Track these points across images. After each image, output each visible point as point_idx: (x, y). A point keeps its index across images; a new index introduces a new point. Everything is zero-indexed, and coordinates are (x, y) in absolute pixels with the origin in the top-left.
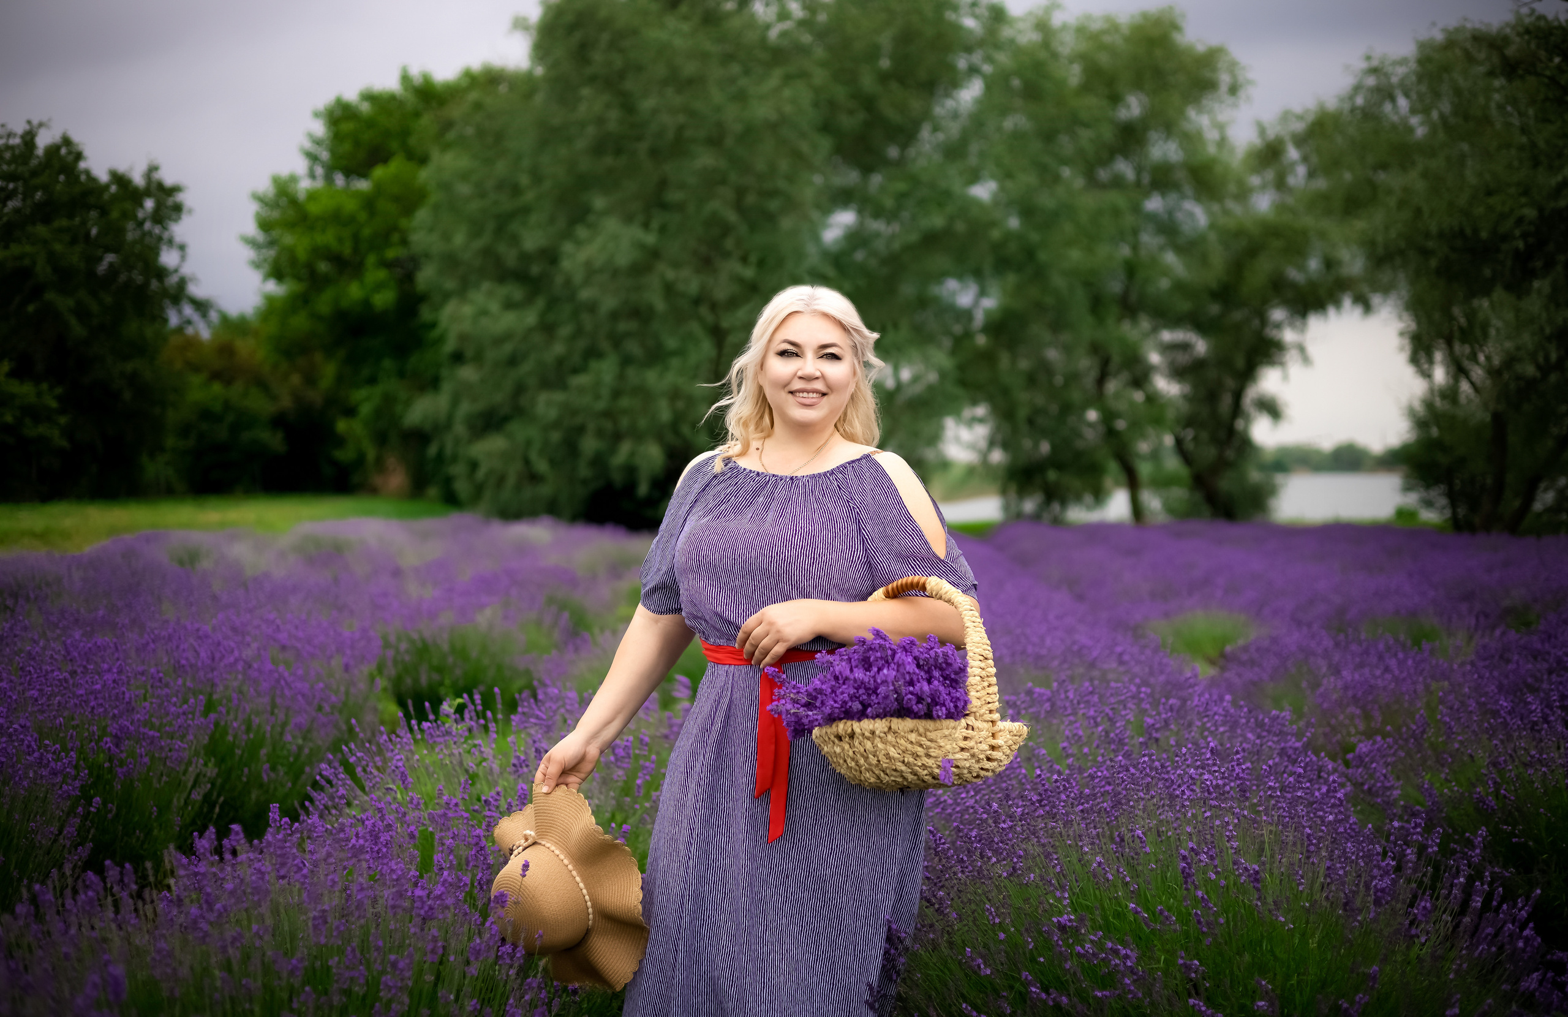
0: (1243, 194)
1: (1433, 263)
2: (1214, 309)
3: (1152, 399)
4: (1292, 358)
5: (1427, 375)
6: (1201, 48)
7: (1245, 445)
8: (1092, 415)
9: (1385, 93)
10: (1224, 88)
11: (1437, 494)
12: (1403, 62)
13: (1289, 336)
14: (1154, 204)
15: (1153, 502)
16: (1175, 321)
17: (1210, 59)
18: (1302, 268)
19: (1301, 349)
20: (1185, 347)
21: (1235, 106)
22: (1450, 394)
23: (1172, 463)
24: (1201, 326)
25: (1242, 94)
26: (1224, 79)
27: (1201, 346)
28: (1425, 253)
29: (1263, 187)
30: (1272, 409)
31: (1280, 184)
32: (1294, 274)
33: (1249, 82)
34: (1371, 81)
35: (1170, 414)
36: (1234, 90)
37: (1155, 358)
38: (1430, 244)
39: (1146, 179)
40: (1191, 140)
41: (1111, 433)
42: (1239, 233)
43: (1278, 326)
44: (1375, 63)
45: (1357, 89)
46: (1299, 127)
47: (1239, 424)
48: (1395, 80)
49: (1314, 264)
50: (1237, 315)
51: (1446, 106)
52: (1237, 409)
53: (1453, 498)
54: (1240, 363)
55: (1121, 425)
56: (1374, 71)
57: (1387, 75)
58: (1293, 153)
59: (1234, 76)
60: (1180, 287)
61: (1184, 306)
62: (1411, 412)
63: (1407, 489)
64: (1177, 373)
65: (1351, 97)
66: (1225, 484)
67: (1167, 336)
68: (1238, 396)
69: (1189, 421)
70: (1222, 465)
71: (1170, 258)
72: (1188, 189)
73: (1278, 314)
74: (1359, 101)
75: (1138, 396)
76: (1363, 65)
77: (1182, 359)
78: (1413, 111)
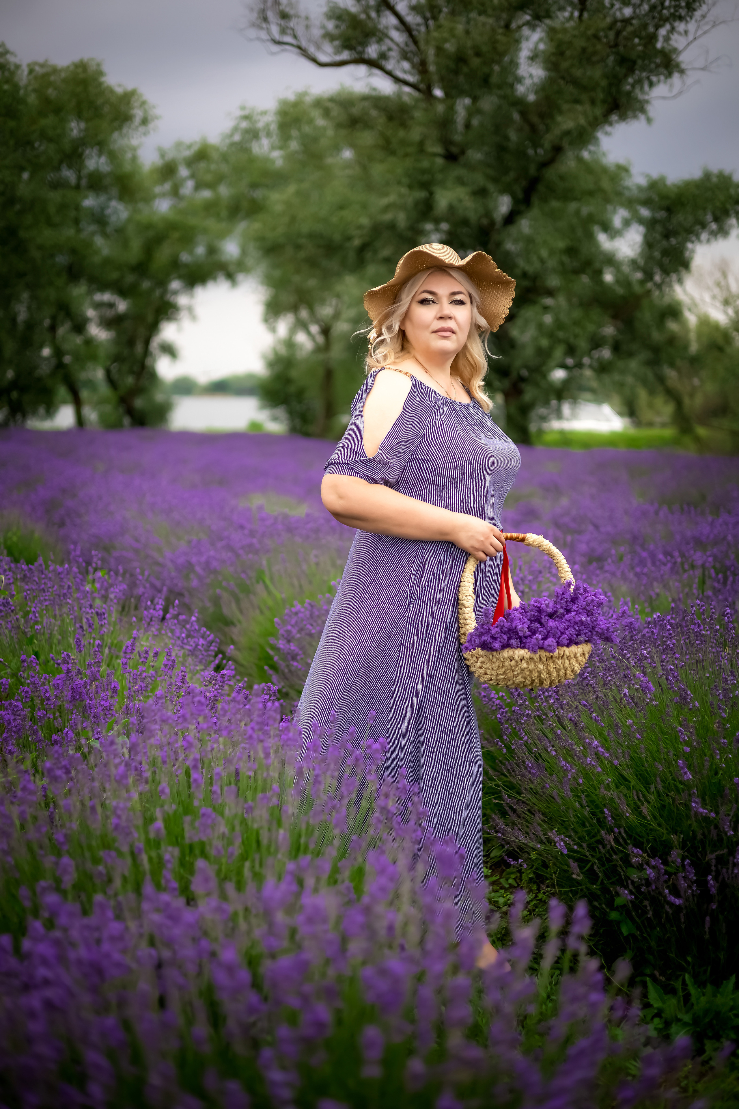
0: (149, 199)
1: (302, 254)
2: (130, 278)
3: (89, 342)
4: (183, 315)
5: (273, 330)
6: (119, 90)
7: (153, 376)
8: (46, 352)
9: (253, 134)
10: (137, 120)
11: (281, 412)
12: (264, 113)
13: (182, 300)
14: (89, 202)
15: (91, 415)
16: (104, 286)
17: (128, 97)
18: (191, 252)
19: (190, 309)
20: (111, 305)
21: (145, 134)
22: (290, 344)
23: (104, 389)
24: (122, 291)
25: (151, 126)
26: (138, 113)
27: (122, 306)
28: (298, 247)
29: (163, 195)
30: (169, 350)
31: (175, 192)
32: (185, 257)
33: (157, 118)
34: (244, 125)
35: (102, 353)
36: (145, 122)
37: (91, 313)
38: (303, 241)
39: (84, 182)
40: (113, 156)
41: (60, 366)
42: (149, 226)
43: (176, 293)
44: (246, 112)
45: (235, 129)
46: (188, 153)
47: (148, 361)
48: (260, 125)
49: (200, 250)
50: (146, 284)
51: (294, 145)
52: (146, 352)
53: (292, 414)
54: (150, 318)
55: (67, 359)
56: (247, 117)
57: (256, 122)
58: (183, 172)
59: (145, 111)
60: (107, 262)
61: (111, 275)
62: (264, 357)
63: (262, 407)
64: (108, 323)
65: (232, 135)
66: (139, 403)
67: (106, 297)
68: (147, 342)
69: (117, 358)
70: (138, 390)
71: (99, 241)
72: (114, 191)
73: (175, 285)
74: (237, 138)
75: (79, 340)
76: (239, 113)
77: (109, 313)
78: (273, 148)
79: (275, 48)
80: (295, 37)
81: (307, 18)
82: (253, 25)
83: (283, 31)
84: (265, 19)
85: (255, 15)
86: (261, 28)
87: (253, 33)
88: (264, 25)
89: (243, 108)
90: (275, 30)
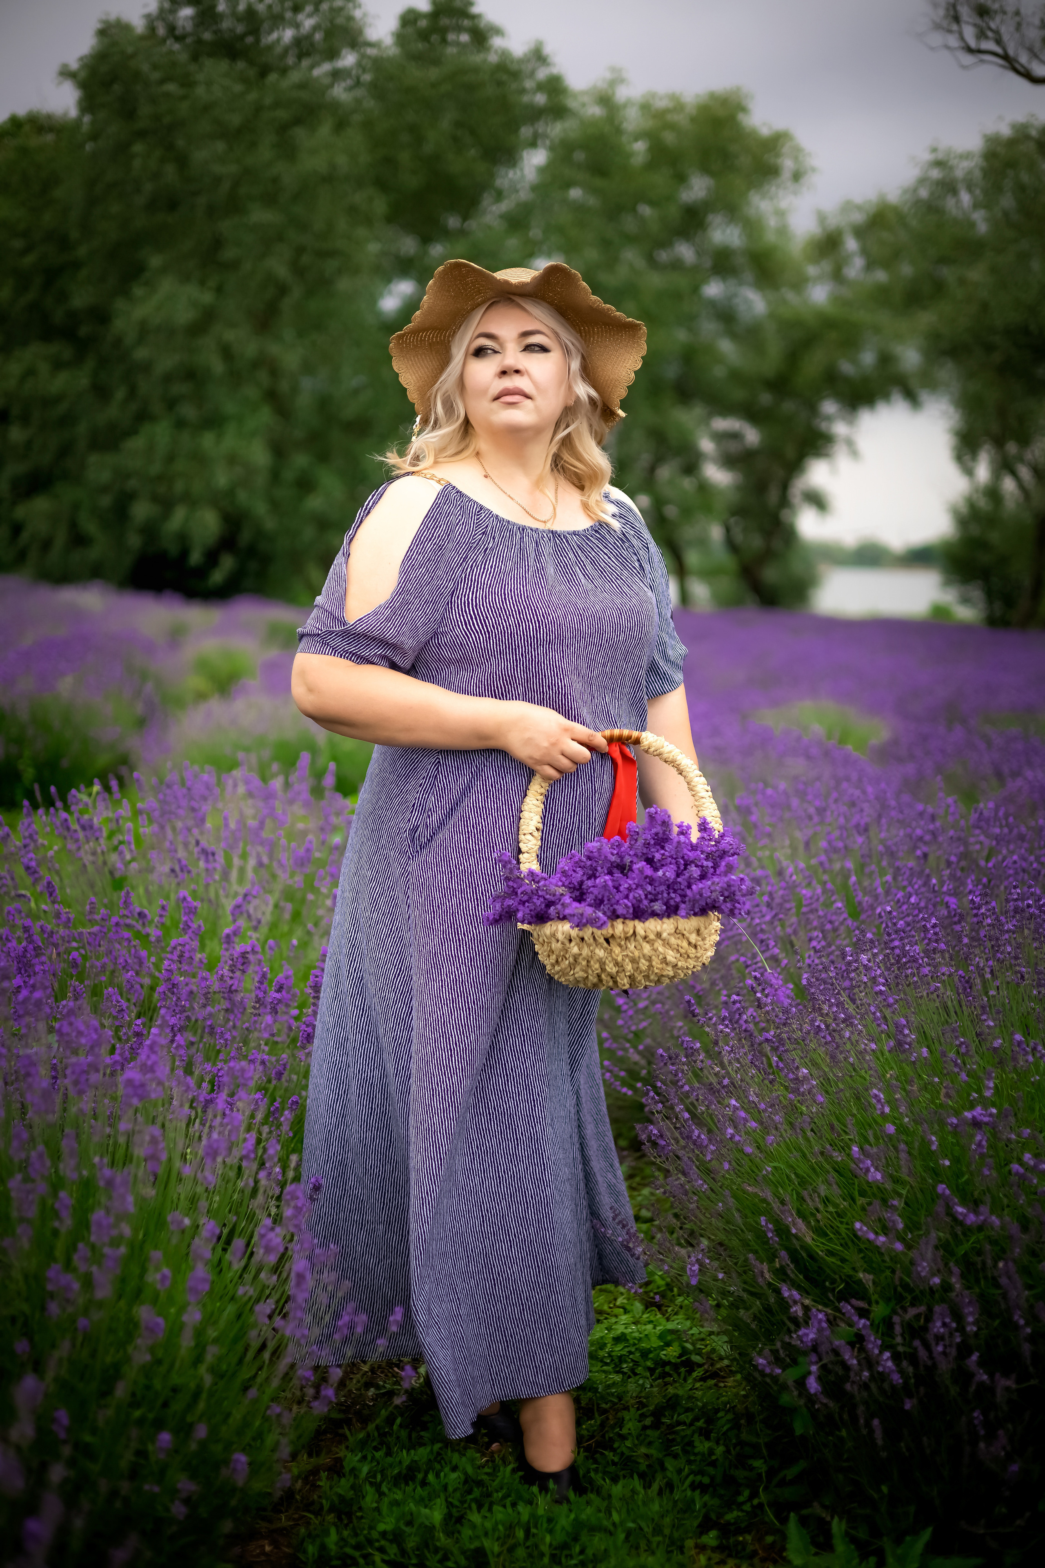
0: (800, 284)
1: (995, 358)
2: (766, 398)
3: (704, 488)
4: (840, 449)
5: (969, 472)
6: (765, 132)
7: (791, 536)
9: (948, 187)
10: (786, 174)
11: (975, 590)
12: (967, 156)
13: (840, 429)
14: (713, 289)
16: (728, 409)
17: (775, 143)
18: (855, 361)
19: (850, 443)
20: (735, 436)
21: (795, 193)
22: (993, 493)
23: (721, 555)
24: (752, 414)
25: (805, 181)
26: (788, 164)
27: (752, 436)
28: (989, 348)
29: (821, 278)
30: (818, 501)
31: (838, 275)
32: (846, 368)
33: (813, 170)
34: (935, 174)
35: (720, 502)
36: (797, 176)
37: (707, 445)
38: (996, 338)
39: (708, 263)
40: (752, 227)
41: (661, 520)
42: (797, 323)
43: (829, 419)
44: (940, 156)
45: (922, 181)
46: (858, 218)
47: (785, 515)
48: (959, 173)
49: (868, 358)
50: (789, 406)
51: (1007, 201)
52: (784, 502)
53: (990, 595)
54: (790, 452)
55: (671, 511)
56: (939, 164)
57: (951, 168)
58: (851, 244)
59: (799, 161)
60: (736, 376)
61: (739, 394)
62: (955, 510)
63: (946, 584)
64: (729, 461)
65: (915, 190)
66: (770, 574)
67: (722, 424)
68: (785, 487)
69: (740, 511)
70: (768, 555)
71: (726, 347)
72: (748, 276)
73: (829, 407)
74: (924, 193)
75: (687, 484)
76: (927, 157)
77: (733, 447)
78: (976, 206)
79: (968, 59)
80: (999, 41)
81: (1017, 13)
82: (937, 27)
83: (981, 35)
84: (957, 19)
85: (941, 12)
86: (950, 31)
87: (937, 38)
88: (955, 27)
89: (934, 150)
90: (969, 33)
